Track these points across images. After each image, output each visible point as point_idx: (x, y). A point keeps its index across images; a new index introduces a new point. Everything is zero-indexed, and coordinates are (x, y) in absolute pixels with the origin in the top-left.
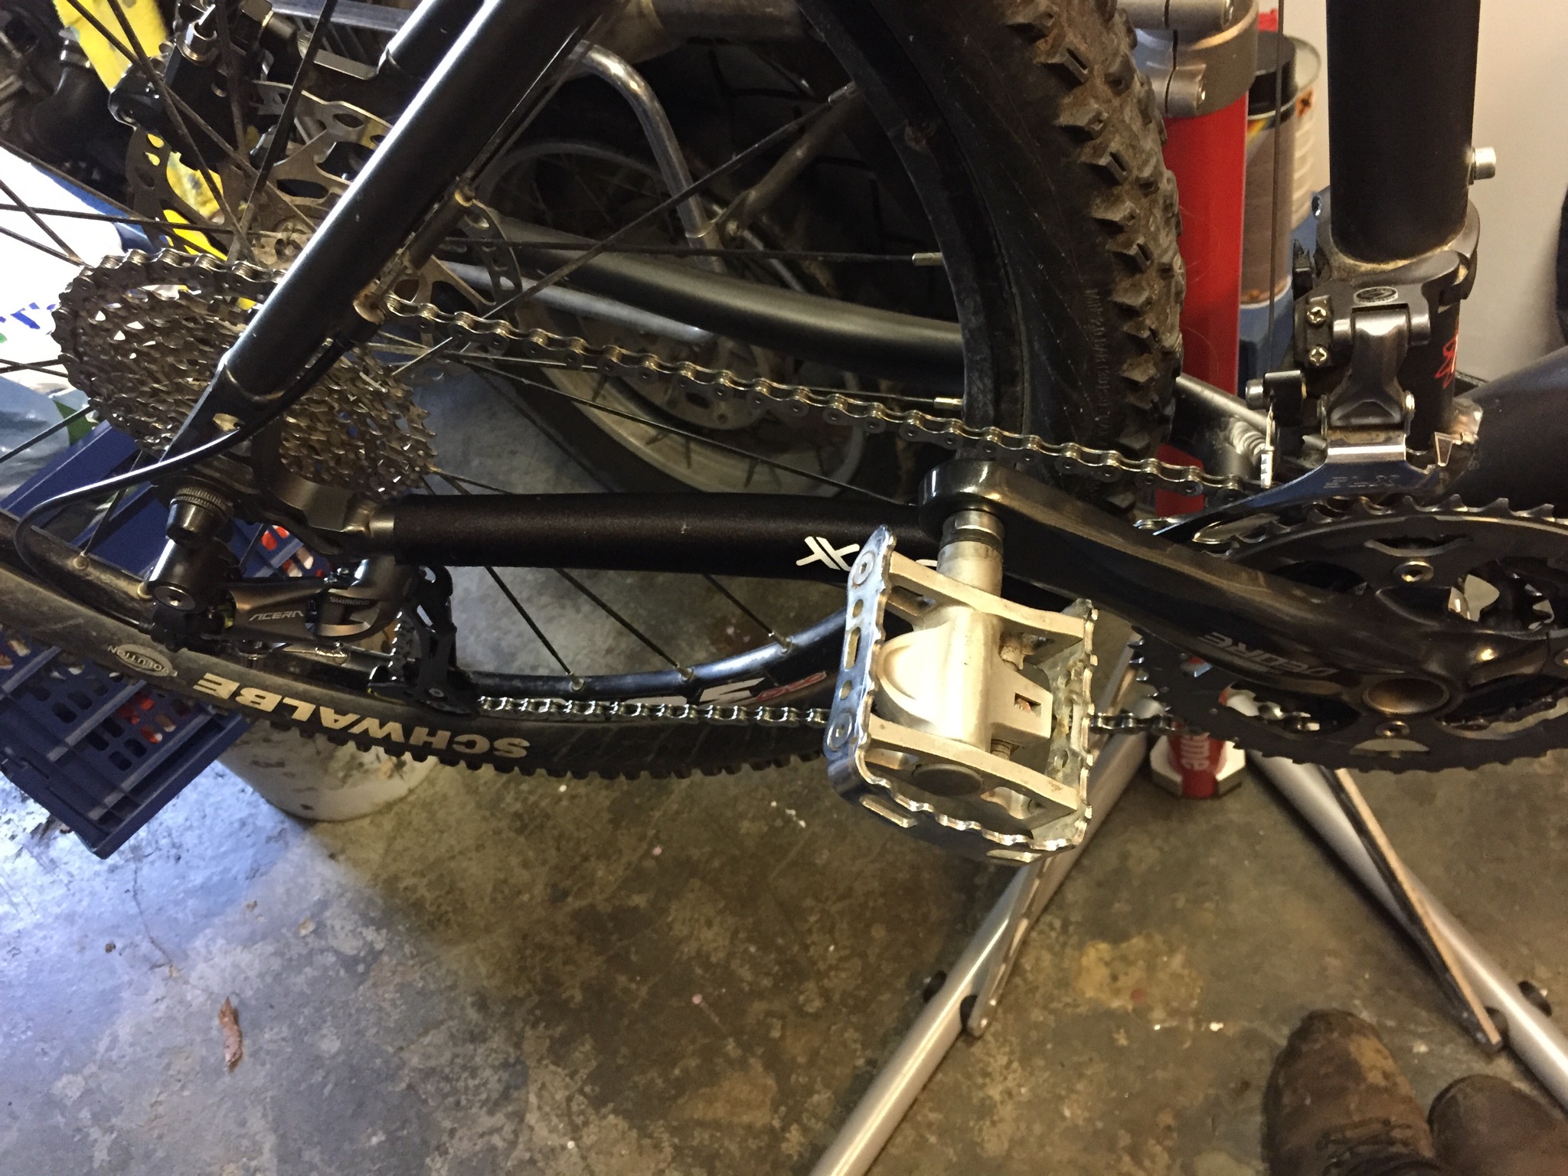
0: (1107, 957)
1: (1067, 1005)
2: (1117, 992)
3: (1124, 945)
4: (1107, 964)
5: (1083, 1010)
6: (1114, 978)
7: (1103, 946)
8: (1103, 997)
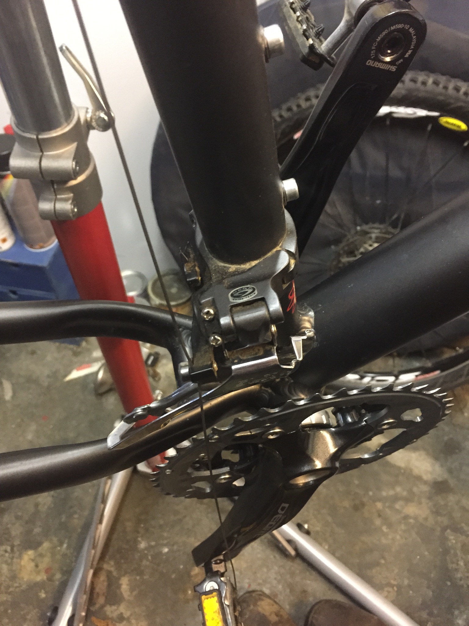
0: (32, 557)
1: (16, 587)
2: (38, 573)
3: (40, 549)
4: (33, 560)
5: (24, 587)
6: (37, 566)
7: (31, 553)
8: (32, 577)
